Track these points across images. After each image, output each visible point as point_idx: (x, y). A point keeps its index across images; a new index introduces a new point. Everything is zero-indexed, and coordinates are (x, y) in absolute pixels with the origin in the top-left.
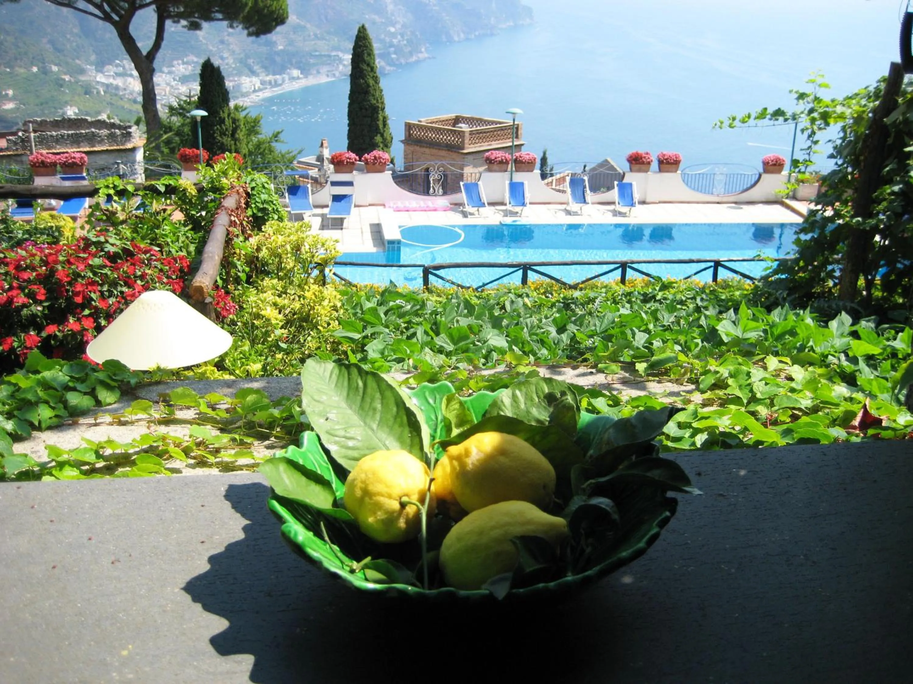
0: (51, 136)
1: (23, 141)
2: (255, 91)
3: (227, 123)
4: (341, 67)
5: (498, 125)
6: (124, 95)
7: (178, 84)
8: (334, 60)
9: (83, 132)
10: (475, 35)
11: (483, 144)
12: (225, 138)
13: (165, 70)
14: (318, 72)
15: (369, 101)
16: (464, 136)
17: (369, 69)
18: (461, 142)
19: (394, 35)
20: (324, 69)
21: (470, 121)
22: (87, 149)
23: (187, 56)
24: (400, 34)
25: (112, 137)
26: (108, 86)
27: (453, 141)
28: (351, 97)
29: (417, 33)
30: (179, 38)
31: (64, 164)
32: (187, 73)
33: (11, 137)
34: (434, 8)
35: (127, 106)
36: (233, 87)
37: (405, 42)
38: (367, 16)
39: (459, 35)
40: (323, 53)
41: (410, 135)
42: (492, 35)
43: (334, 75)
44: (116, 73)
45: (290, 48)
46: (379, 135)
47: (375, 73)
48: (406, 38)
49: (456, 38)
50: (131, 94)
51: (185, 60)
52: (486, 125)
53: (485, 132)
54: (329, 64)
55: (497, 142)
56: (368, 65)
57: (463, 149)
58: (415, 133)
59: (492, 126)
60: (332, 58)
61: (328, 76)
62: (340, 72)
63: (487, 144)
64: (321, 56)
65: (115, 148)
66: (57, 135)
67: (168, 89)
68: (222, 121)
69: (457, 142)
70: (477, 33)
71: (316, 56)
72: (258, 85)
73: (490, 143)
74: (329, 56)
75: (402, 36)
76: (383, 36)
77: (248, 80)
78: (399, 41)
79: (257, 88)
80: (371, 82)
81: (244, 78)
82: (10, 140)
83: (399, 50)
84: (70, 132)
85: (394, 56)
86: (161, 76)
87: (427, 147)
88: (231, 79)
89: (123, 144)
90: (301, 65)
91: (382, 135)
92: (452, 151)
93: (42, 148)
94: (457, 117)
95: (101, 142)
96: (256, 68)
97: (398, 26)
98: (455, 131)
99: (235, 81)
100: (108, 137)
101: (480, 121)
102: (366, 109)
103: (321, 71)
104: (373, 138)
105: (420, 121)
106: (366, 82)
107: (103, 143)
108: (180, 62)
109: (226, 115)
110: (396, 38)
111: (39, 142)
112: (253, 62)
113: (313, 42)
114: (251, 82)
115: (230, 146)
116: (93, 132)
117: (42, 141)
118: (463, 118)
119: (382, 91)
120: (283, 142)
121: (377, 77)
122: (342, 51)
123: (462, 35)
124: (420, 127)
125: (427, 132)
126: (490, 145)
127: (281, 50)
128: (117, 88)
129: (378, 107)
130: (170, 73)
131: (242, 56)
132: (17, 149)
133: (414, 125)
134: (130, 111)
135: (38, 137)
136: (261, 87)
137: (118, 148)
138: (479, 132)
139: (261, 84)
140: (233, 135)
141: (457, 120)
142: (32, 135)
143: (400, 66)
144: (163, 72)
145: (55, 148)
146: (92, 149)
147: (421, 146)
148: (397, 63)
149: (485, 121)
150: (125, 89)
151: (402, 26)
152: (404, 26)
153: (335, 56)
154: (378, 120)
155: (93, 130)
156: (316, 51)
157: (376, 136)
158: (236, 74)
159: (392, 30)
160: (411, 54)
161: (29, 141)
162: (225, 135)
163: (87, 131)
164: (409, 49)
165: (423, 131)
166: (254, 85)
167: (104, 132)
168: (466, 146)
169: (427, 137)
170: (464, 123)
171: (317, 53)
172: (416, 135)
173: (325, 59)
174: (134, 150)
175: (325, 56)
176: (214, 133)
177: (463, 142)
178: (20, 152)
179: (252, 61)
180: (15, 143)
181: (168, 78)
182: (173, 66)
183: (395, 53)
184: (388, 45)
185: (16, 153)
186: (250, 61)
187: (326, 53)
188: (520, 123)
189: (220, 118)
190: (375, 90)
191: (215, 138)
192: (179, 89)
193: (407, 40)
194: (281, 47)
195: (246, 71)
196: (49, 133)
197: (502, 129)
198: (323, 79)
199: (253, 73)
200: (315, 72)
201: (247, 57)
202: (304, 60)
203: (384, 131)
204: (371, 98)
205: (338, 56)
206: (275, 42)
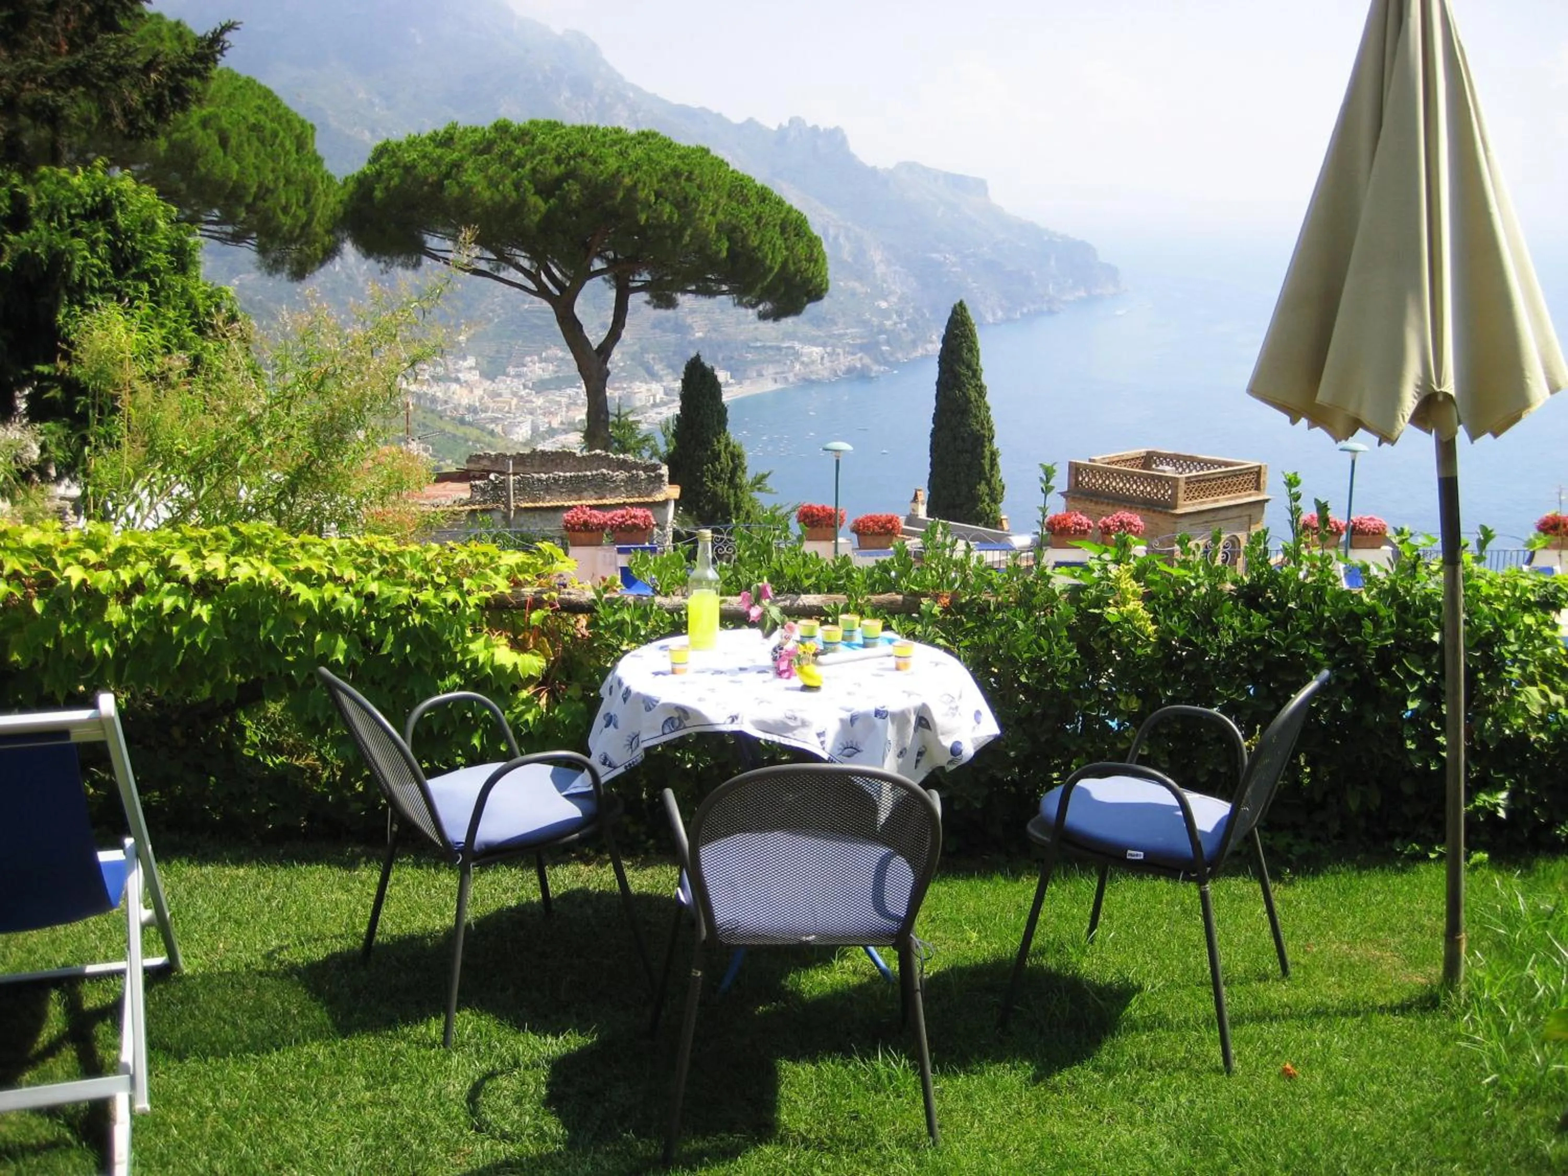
0: (539, 480)
1: (495, 487)
2: (655, 405)
3: (723, 460)
4: (797, 366)
5: (1223, 469)
6: (445, 410)
7: (530, 394)
8: (786, 355)
9: (589, 473)
10: (1022, 314)
11: (1205, 499)
12: (720, 484)
13: (511, 370)
14: (760, 375)
15: (970, 425)
16: (1177, 487)
17: (970, 374)
18: (1170, 496)
19: (885, 314)
20: (770, 370)
21: (1175, 459)
22: (593, 502)
23: (547, 348)
24: (897, 312)
25: (632, 481)
26: (419, 396)
27: (1156, 494)
28: (937, 418)
29: (925, 311)
30: (536, 321)
31: (619, 526)
32: (546, 376)
33: (477, 482)
34: (954, 269)
35: (449, 428)
36: (620, 398)
37: (905, 325)
38: (842, 284)
39: (994, 314)
40: (769, 344)
41: (1077, 483)
42: (1051, 312)
43: (786, 379)
44: (433, 377)
45: (714, 335)
46: (983, 482)
47: (979, 379)
48: (905, 318)
49: (990, 319)
50: (455, 409)
51: (544, 355)
52: (1209, 469)
53: (1208, 480)
54: (778, 362)
55: (1227, 496)
56: (969, 367)
57: (1175, 507)
58: (1085, 479)
59: (1219, 470)
60: (783, 352)
61: (776, 381)
62: (796, 375)
63: (1211, 499)
64: (764, 347)
65: (636, 500)
66: (547, 479)
67: (514, 401)
68: (717, 456)
69: (1163, 496)
70: (1025, 310)
71: (757, 348)
72: (660, 396)
73: (1216, 498)
74: (779, 349)
75: (900, 315)
76: (868, 316)
77: (644, 387)
78: (895, 324)
79: (658, 400)
80: (973, 395)
81: (638, 383)
82: (476, 486)
83: (893, 339)
84: (568, 474)
85: (885, 348)
86: (505, 382)
87: (1108, 504)
88: (617, 385)
89: (649, 495)
90: (732, 362)
91: (989, 483)
92: (1154, 511)
93: (524, 500)
94: (1148, 453)
95: (614, 491)
96: (658, 367)
97: (894, 299)
98: (1153, 475)
99: (624, 389)
100: (626, 482)
101: (1191, 461)
102: (963, 439)
103: (764, 372)
104: (975, 488)
105: (1094, 461)
106: (964, 394)
107: (617, 492)
108: (536, 358)
109: (723, 448)
110: (889, 318)
111: (520, 490)
112: (654, 359)
113: (752, 326)
114: (649, 390)
115: (728, 497)
116: (604, 475)
117: (524, 487)
118: (1159, 455)
119: (988, 408)
120: (770, 491)
121: (981, 386)
122: (800, 341)
123: (1000, 314)
124: (1093, 470)
125: (1108, 478)
126: (1217, 501)
127: (700, 338)
128: (434, 400)
129: (984, 436)
130: (518, 376)
131: (636, 348)
132: (485, 502)
133: (1085, 467)
134: (454, 436)
135: (519, 482)
136: (666, 398)
137: (641, 500)
138: (1199, 480)
139: (666, 394)
140: (731, 480)
141: (1148, 459)
142: (512, 478)
143: (896, 365)
144: (508, 375)
145: (543, 500)
146: (600, 502)
147: (1096, 503)
148: (892, 359)
149: (1200, 461)
150: (446, 402)
151: (899, 299)
152: (902, 298)
153: (788, 348)
154: (984, 458)
155: (605, 471)
156: (757, 340)
157: (979, 483)
158: (625, 379)
159: (884, 305)
160: (914, 344)
161: (506, 488)
162: (719, 479)
163: (594, 472)
164: (911, 336)
165: (1101, 476)
166: (654, 396)
167: (621, 475)
168: (1180, 502)
169: (1108, 487)
170: (1168, 464)
171: (759, 344)
172: (1087, 484)
173: (771, 353)
174: (665, 503)
175: (771, 348)
176: (703, 475)
177: (1174, 496)
178: (489, 506)
179: (651, 356)
180: (484, 491)
181: (517, 384)
182: (525, 366)
183: (888, 343)
184: (875, 330)
185: (484, 506)
186: (649, 357)
187: (774, 344)
188: (1263, 464)
189: (713, 451)
190: (979, 407)
191: (703, 484)
192: (531, 402)
193: (908, 322)
194: (699, 335)
195: (642, 372)
196: (536, 476)
197: (1235, 474)
198: (768, 386)
199: (654, 376)
200: (755, 374)
201: (644, 350)
202: (736, 355)
203: (992, 476)
204: (972, 421)
205: (793, 348)
206: (690, 327)
